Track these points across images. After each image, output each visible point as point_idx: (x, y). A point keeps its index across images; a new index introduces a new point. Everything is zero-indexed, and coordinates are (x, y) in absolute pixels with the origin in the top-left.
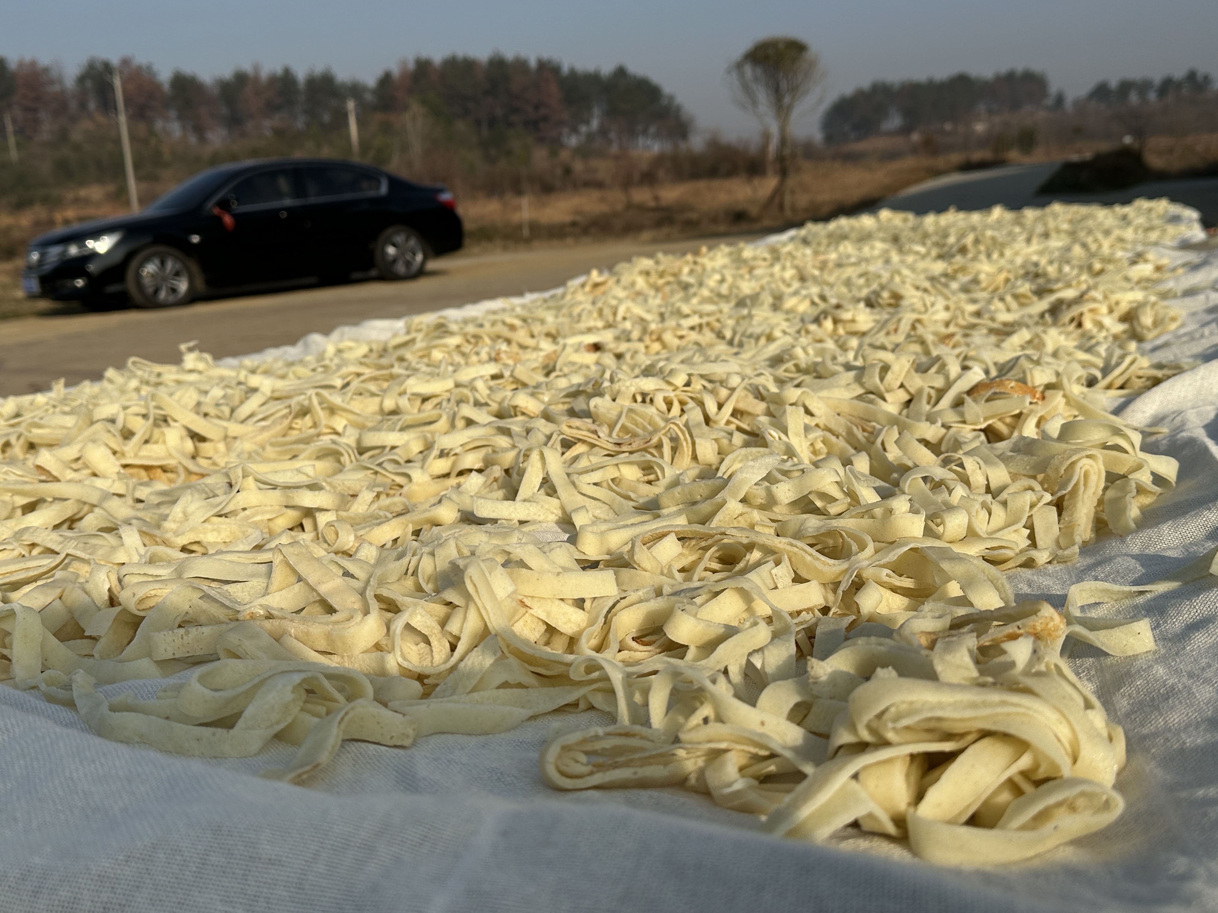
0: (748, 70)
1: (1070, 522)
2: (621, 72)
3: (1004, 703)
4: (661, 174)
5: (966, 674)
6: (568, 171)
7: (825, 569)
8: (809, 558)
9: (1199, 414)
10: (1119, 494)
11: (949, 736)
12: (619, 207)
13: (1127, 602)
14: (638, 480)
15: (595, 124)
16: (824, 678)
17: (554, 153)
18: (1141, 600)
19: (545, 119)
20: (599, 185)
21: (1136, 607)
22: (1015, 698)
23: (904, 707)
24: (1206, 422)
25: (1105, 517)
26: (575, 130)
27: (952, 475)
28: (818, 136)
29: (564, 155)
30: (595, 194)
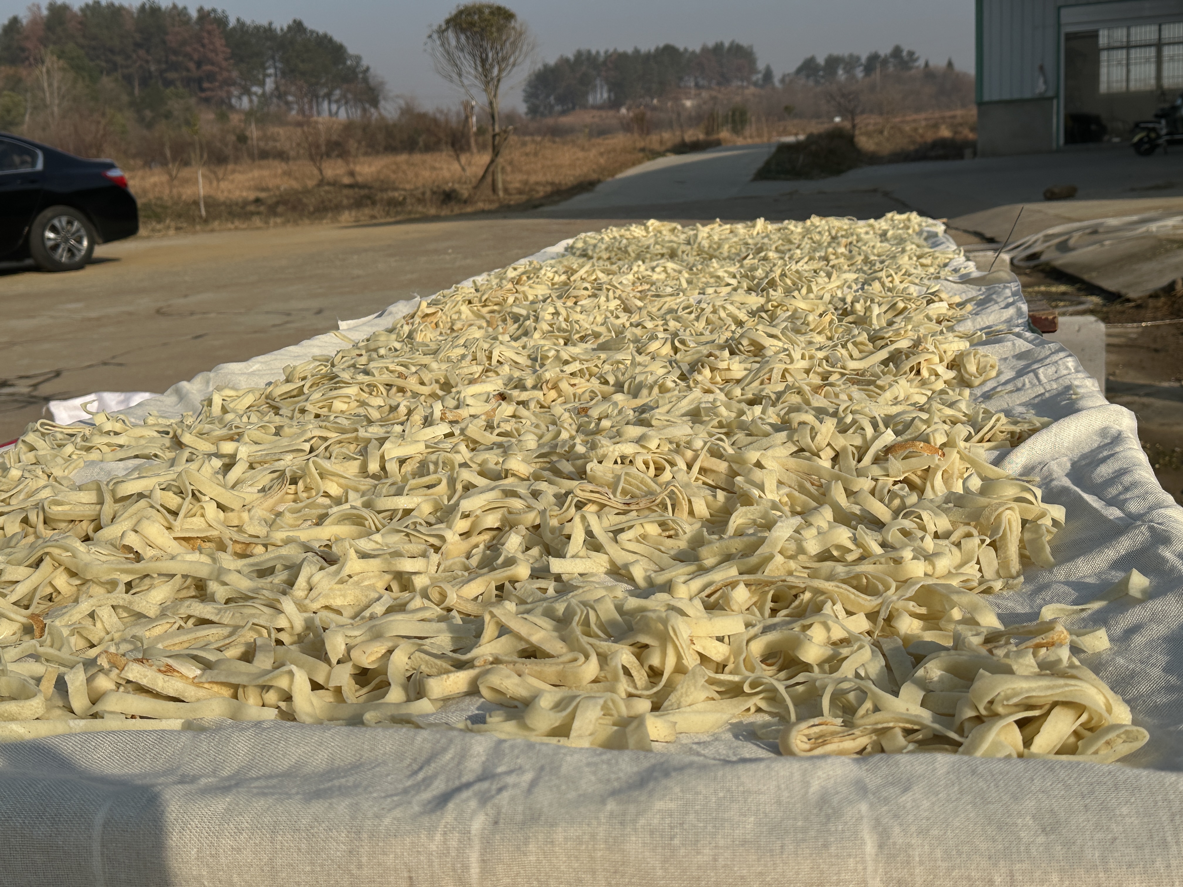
0: (451, 35)
1: (1005, 558)
2: (298, 26)
3: (1067, 685)
4: (352, 145)
5: (1032, 670)
6: (242, 139)
7: (867, 604)
8: (853, 596)
9: (1059, 465)
10: (1034, 536)
11: (1030, 707)
12: (311, 183)
13: (1076, 616)
14: (660, 535)
15: (270, 84)
16: (936, 679)
17: (223, 117)
18: (1084, 615)
19: (211, 77)
20: (281, 156)
21: (1083, 619)
22: (1072, 682)
23: (1009, 692)
24: (1067, 471)
25: (1027, 553)
26: (247, 91)
27: (915, 526)
28: (522, 108)
29: (235, 119)
30: (280, 167)
